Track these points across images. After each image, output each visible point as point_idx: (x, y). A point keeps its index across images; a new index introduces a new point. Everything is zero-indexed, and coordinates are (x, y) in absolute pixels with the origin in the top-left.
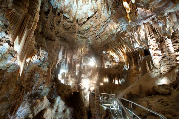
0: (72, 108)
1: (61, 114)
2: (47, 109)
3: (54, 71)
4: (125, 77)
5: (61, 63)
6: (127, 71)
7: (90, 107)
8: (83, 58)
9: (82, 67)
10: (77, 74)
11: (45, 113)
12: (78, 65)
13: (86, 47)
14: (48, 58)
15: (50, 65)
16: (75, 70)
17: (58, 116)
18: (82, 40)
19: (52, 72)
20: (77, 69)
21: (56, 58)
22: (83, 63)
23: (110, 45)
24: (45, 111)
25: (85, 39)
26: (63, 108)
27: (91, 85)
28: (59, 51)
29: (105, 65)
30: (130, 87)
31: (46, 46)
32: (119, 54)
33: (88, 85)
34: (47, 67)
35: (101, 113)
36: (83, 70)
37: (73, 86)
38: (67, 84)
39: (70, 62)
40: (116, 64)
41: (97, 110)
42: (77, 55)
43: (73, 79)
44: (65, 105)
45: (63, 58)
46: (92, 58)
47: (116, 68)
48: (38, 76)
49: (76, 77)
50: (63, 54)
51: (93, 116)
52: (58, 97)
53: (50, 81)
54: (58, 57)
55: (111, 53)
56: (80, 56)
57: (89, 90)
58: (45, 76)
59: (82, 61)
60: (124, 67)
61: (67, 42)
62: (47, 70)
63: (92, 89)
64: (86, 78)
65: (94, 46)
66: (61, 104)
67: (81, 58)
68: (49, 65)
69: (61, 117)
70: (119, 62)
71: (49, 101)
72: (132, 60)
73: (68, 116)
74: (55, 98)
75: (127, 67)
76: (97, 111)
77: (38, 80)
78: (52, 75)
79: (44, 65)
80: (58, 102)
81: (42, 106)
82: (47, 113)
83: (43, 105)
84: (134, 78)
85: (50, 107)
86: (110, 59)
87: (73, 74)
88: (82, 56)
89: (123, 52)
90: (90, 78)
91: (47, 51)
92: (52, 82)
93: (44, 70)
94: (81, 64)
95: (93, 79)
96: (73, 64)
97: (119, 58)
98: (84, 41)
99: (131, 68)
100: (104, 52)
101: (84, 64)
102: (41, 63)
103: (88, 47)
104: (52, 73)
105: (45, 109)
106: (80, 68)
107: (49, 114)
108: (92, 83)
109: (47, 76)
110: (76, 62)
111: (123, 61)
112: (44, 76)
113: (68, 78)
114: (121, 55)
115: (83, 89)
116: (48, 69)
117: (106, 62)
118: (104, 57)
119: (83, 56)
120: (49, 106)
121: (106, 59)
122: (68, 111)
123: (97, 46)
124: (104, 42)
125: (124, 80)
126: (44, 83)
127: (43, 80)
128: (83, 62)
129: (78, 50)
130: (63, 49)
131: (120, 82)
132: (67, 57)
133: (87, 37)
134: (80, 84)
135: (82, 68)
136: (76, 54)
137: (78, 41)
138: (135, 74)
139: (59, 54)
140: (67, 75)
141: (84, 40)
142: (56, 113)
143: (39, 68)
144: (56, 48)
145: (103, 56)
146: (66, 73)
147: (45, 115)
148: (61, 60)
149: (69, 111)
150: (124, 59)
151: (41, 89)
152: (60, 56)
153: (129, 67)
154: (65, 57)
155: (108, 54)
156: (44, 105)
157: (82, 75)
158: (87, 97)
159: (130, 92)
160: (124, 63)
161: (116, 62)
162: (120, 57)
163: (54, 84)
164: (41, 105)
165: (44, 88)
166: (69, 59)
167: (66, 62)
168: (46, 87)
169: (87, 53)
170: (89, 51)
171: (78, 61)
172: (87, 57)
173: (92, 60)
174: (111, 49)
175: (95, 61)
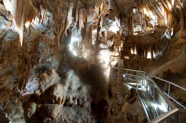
0: (90, 86)
1: (75, 91)
2: (57, 86)
3: (63, 40)
4: (164, 48)
5: (71, 28)
6: (167, 39)
7: (110, 86)
8: (102, 21)
9: (100, 33)
10: (93, 43)
11: (55, 89)
12: (95, 32)
13: (107, 3)
14: (53, 22)
15: (57, 31)
16: (91, 38)
17: (71, 94)
19: (60, 41)
20: (93, 37)
21: (64, 21)
22: (102, 27)
24: (54, 87)
26: (77, 84)
27: (112, 59)
28: (68, 10)
29: (134, 31)
30: (169, 63)
31: (49, 3)
32: (159, 12)
33: (108, 58)
34: (54, 34)
35: (124, 93)
36: (101, 38)
37: (89, 60)
38: (81, 57)
39: (83, 27)
40: (151, 29)
41: (120, 89)
42: (93, 16)
43: (88, 51)
44: (80, 81)
45: (74, 20)
46: (115, 20)
47: (151, 35)
48: (44, 46)
49: (92, 47)
50: (74, 15)
51: (113, 96)
52: (70, 70)
53: (59, 53)
54: (66, 19)
55: (146, 11)
56: (97, 17)
57: (110, 64)
58: (53, 47)
59: (101, 25)
60: (163, 34)
62: (53, 38)
63: (114, 63)
64: (106, 49)
66: (75, 80)
67: (100, 21)
69: (75, 96)
70: (157, 26)
71: (59, 76)
72: (181, 22)
73: (85, 95)
74: (66, 72)
75: (168, 33)
76: (119, 90)
77: (44, 51)
78: (61, 45)
79: (49, 31)
80: (71, 77)
81: (50, 81)
82: (57, 90)
83: (51, 79)
84: (179, 51)
85: (61, 83)
86: (143, 22)
87: (89, 44)
88: (100, 18)
89: (166, 9)
90: (112, 49)
91: (51, 11)
92: (61, 53)
93: (49, 38)
94: (99, 29)
95: (115, 50)
96: (87, 30)
97: (158, 20)
99: (175, 36)
100: (134, 10)
101: (103, 29)
102: (45, 28)
103: (110, 3)
104: (60, 42)
105: (55, 85)
106: (98, 34)
107: (60, 92)
108: (114, 56)
109: (54, 46)
110: (92, 27)
111: (165, 23)
112: (51, 46)
113: (81, 49)
114: (162, 14)
115: (102, 63)
116: (54, 36)
117: (135, 27)
118: (134, 18)
119: (102, 17)
120: (59, 82)
121: (137, 22)
122: (85, 89)
125: (160, 53)
126: (52, 55)
127: (50, 51)
128: (102, 26)
129: (94, 8)
130: (73, 7)
131: (154, 56)
132: (80, 19)
134: (98, 56)
135: (101, 36)
136: (92, 15)
138: (182, 44)
139: (67, 15)
140: (80, 45)
142: (69, 91)
143: (43, 35)
144: (64, 6)
145: (132, 17)
146: (78, 42)
147: (55, 91)
148: (71, 25)
149: (86, 89)
150: (166, 21)
151: (49, 62)
152: (70, 18)
153: (172, 34)
154: (77, 20)
155: (141, 13)
156: (53, 80)
157: (101, 44)
158: (107, 73)
159: (169, 70)
160: (164, 28)
161: (151, 26)
162: (160, 17)
163: (64, 56)
164: (50, 79)
165: (52, 61)
166: (82, 22)
167: (78, 26)
168: (55, 60)
169: (108, 13)
170: (111, 10)
171: (94, 25)
172: (108, 19)
173: (114, 23)
174: (147, 5)
175: (119, 26)
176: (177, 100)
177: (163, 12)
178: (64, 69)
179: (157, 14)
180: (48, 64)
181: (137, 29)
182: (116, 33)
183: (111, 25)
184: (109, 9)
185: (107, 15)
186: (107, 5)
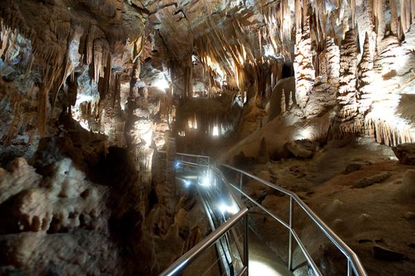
0: (107, 187)
1: (75, 201)
2: (31, 193)
3: (58, 97)
4: (235, 120)
5: (77, 75)
6: (239, 107)
7: (153, 183)
8: (139, 69)
9: (136, 90)
10: (123, 108)
11: (27, 203)
12: (125, 86)
13: (149, 39)
14: (33, 59)
15: (43, 78)
16: (119, 98)
17: (66, 207)
18: (137, 17)
19: (50, 99)
20: (122, 95)
21: (60, 60)
22: (139, 80)
23: (209, 41)
24: (23, 196)
25: (145, 15)
26: (80, 186)
27: (157, 137)
28: (69, 39)
29: (194, 91)
30: (242, 142)
31: (23, 18)
32: (228, 66)
33: (150, 134)
34: (36, 84)
35: (177, 194)
36: (138, 98)
37: (114, 137)
38: (97, 132)
39: (103, 76)
40: (219, 90)
41: (170, 188)
42: (122, 57)
43: (113, 121)
44: (85, 179)
45: (84, 61)
46: (162, 70)
47: (217, 99)
48: (7, 108)
49: (119, 115)
50: (83, 50)
52: (62, 159)
53: (49, 124)
54: (66, 57)
55: (211, 63)
56: (131, 61)
57: (153, 146)
58: (32, 110)
59: (137, 76)
60: (234, 99)
61: (94, 16)
62: (34, 93)
63: (161, 143)
64: (147, 119)
65: (169, 39)
66: (75, 178)
67: (135, 67)
68: (40, 80)
69: (75, 209)
70: (226, 86)
71: (36, 171)
72: (256, 84)
73: (96, 205)
74: (53, 163)
75: (241, 98)
76: (169, 190)
77: (9, 119)
78: (52, 109)
79: (22, 76)
80: (66, 173)
81: (13, 184)
82: (30, 202)
83: (16, 180)
84: (254, 125)
85: (40, 186)
86: (206, 77)
87: (113, 107)
88: (136, 63)
89: (237, 64)
90: (157, 119)
91: (28, 35)
92: (54, 125)
93: (24, 92)
94: (133, 82)
95: (163, 122)
96: (111, 82)
97: (227, 78)
98: (144, 20)
99: (249, 102)
100: (194, 58)
101: (141, 84)
102: (11, 69)
103: (153, 39)
104: (51, 101)
105: (25, 193)
106: (131, 91)
107: (38, 204)
108: (161, 131)
109: (36, 108)
110: (121, 78)
111: (236, 84)
112: (27, 109)
113: (98, 116)
114: (232, 70)
115: (139, 144)
116: (37, 89)
117: (195, 84)
118: (193, 70)
119: (139, 61)
120: (36, 185)
121: (196, 76)
122: (95, 194)
123: (177, 39)
124: (196, 31)
125: (231, 128)
126: (29, 128)
127: (26, 118)
128: (140, 77)
129: (124, 43)
130: (81, 35)
131: (223, 131)
132: (96, 61)
133: (151, 9)
134: (132, 131)
135: (137, 94)
136: (120, 55)
137: (127, 17)
138: (257, 116)
139: (68, 48)
140: (95, 109)
141: (144, 18)
142: (60, 201)
143: (7, 85)
144: (60, 29)
145: (189, 68)
146: (92, 103)
147: (24, 206)
148: (76, 68)
149: (99, 195)
150: (238, 81)
151: (23, 144)
152: (74, 55)
153: (245, 101)
154: (89, 60)
155: (203, 64)
156: (21, 182)
157: (137, 110)
158: (149, 162)
159: (242, 153)
160: (235, 90)
161: (218, 86)
162: (229, 74)
163: (61, 131)
164: (11, 181)
165: (30, 140)
166: (100, 66)
167: (91, 74)
168: (37, 139)
169: (150, 56)
170: (155, 51)
171: (125, 74)
172: (151, 67)
173: (161, 74)
175: (170, 80)
176: (250, 196)
177: (233, 66)
178: (49, 156)
179: (226, 68)
180: (20, 146)
183: (155, 78)
184: (153, 49)
185: (150, 59)
186: (149, 42)
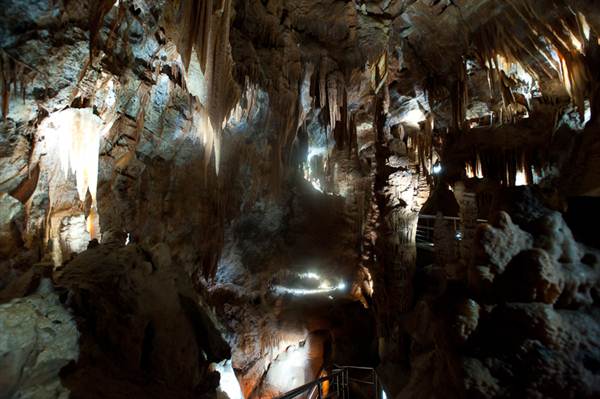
5: (308, 122)
8: (388, 100)
9: (387, 130)
13: (395, 54)
14: (270, 113)
15: (278, 134)
18: (376, 28)
21: (293, 110)
22: (389, 115)
23: (500, 28)
25: (387, 22)
28: (300, 82)
29: (468, 118)
32: (543, 60)
34: (269, 142)
36: (392, 140)
37: (353, 199)
38: (332, 194)
39: (339, 119)
40: (521, 108)
42: (359, 89)
43: (350, 177)
45: (316, 104)
46: (414, 96)
48: (248, 172)
49: (360, 168)
50: (315, 92)
53: (283, 187)
54: (298, 105)
56: (372, 92)
58: (267, 172)
59: (386, 110)
60: (560, 117)
61: (323, 45)
62: (268, 152)
64: (405, 169)
65: (424, 47)
68: (276, 136)
70: (539, 99)
75: (575, 115)
77: (250, 184)
79: (260, 136)
87: (349, 159)
88: (381, 92)
89: (565, 52)
91: (266, 88)
92: (286, 188)
93: (260, 152)
97: (541, 83)
98: (386, 30)
100: (469, 64)
101: (393, 121)
102: (253, 129)
103: (401, 54)
109: (270, 170)
110: (357, 118)
111: (564, 89)
112: (263, 172)
113: (330, 173)
115: (397, 206)
116: (270, 147)
118: (469, 86)
121: (476, 95)
123: (438, 42)
124: (475, 17)
125: (554, 171)
126: (265, 193)
127: (262, 182)
129: (363, 69)
130: (311, 74)
132: (331, 100)
133: (394, 10)
135: (389, 136)
136: (356, 87)
137: (363, 33)
139: (299, 93)
140: (328, 164)
141: (385, 27)
143: (248, 147)
144: (292, 73)
145: (461, 83)
146: (325, 156)
148: (308, 115)
150: (568, 82)
151: (260, 211)
152: (306, 101)
153: (587, 118)
154: (323, 103)
157: (391, 159)
160: (562, 101)
162: (545, 75)
163: (294, 195)
165: (266, 208)
166: (335, 106)
167: (325, 118)
168: (273, 205)
169: (396, 79)
170: (403, 69)
171: (362, 111)
172: (397, 94)
173: (413, 102)
174: (506, 47)
175: (427, 107)
177: (555, 60)
179: (537, 67)
181: (475, 113)
182: (418, 126)
183: (403, 110)
184: (401, 68)
185: (395, 82)
186: (394, 59)
